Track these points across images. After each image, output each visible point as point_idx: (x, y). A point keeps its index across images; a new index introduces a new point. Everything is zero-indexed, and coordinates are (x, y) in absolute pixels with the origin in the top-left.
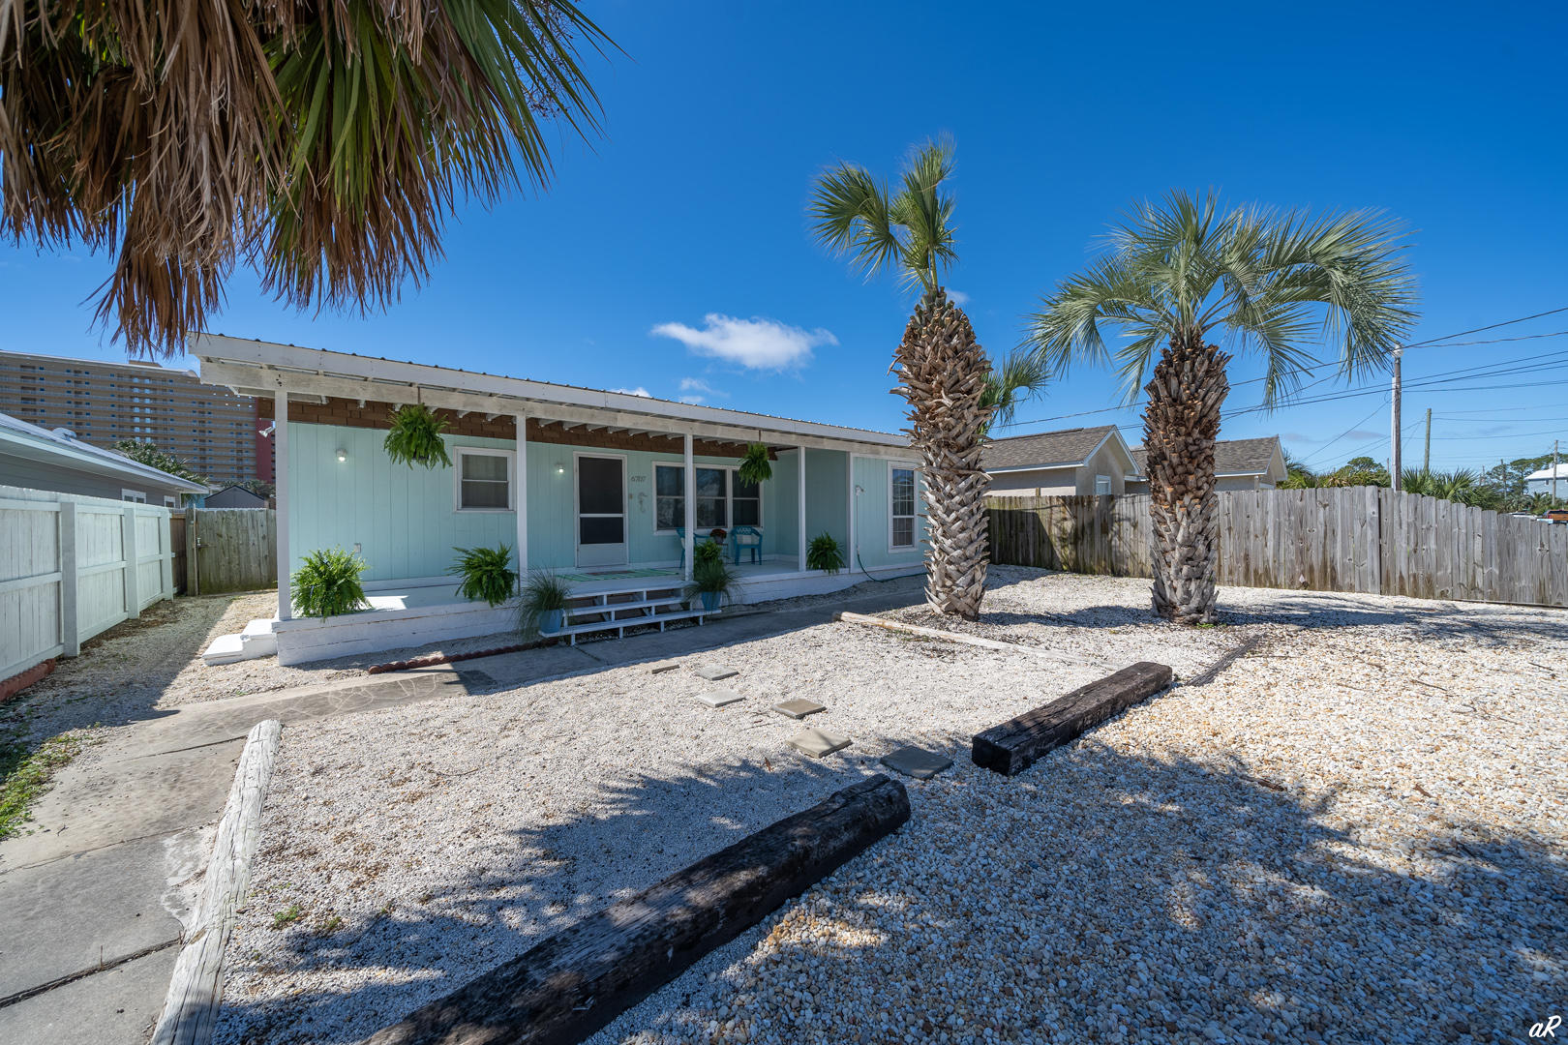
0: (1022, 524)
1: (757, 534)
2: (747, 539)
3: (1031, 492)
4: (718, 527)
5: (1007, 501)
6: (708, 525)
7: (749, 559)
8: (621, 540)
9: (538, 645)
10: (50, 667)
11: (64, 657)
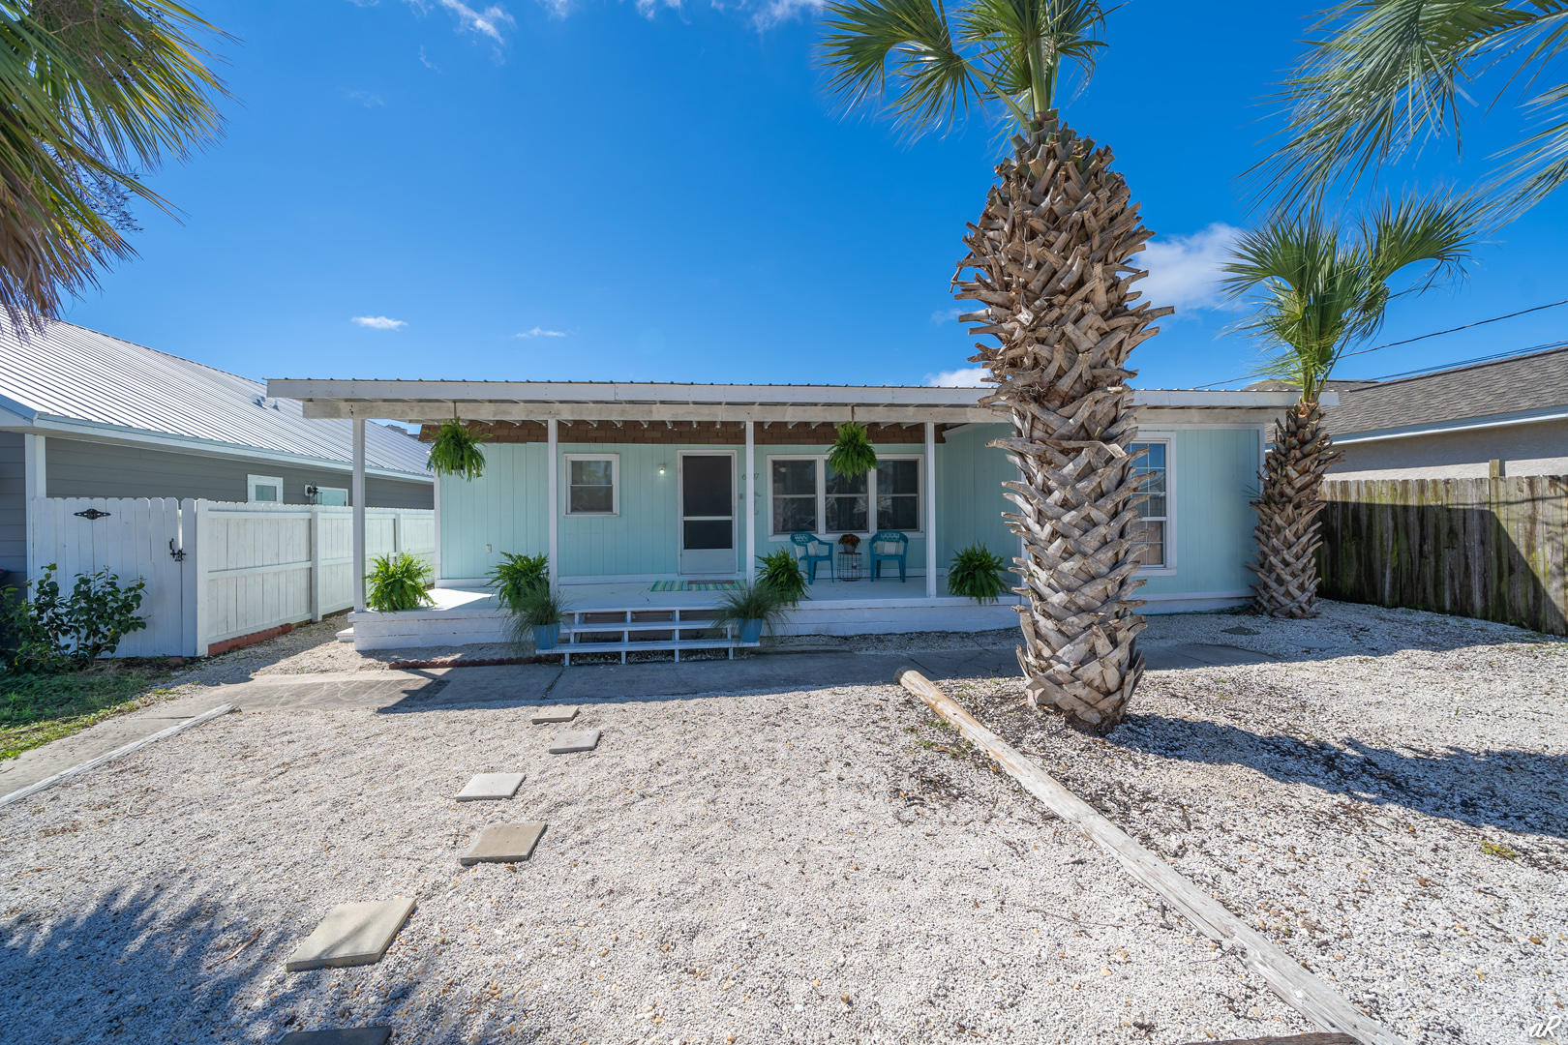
0: (1452, 531)
1: (906, 540)
2: (890, 548)
3: (1482, 470)
4: (847, 533)
5: (1413, 489)
6: (839, 528)
7: (896, 572)
8: (729, 545)
9: (538, 660)
10: (286, 629)
11: (310, 622)
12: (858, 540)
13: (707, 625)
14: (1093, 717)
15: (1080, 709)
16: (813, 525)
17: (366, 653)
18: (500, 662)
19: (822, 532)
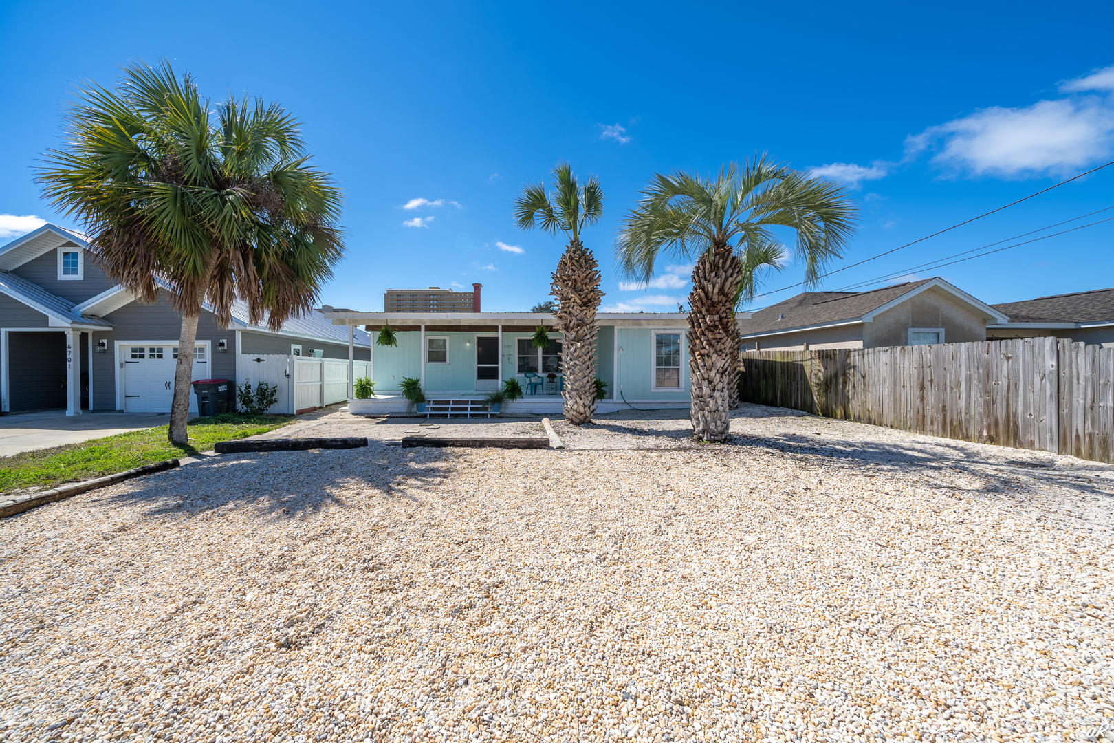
0: (794, 374)
3: (803, 348)
4: (551, 373)
8: (497, 378)
9: (418, 417)
10: (315, 409)
11: (321, 407)
12: (555, 376)
13: (480, 406)
14: (577, 421)
15: (574, 418)
16: (537, 371)
17: (354, 414)
18: (404, 417)
19: (540, 373)
